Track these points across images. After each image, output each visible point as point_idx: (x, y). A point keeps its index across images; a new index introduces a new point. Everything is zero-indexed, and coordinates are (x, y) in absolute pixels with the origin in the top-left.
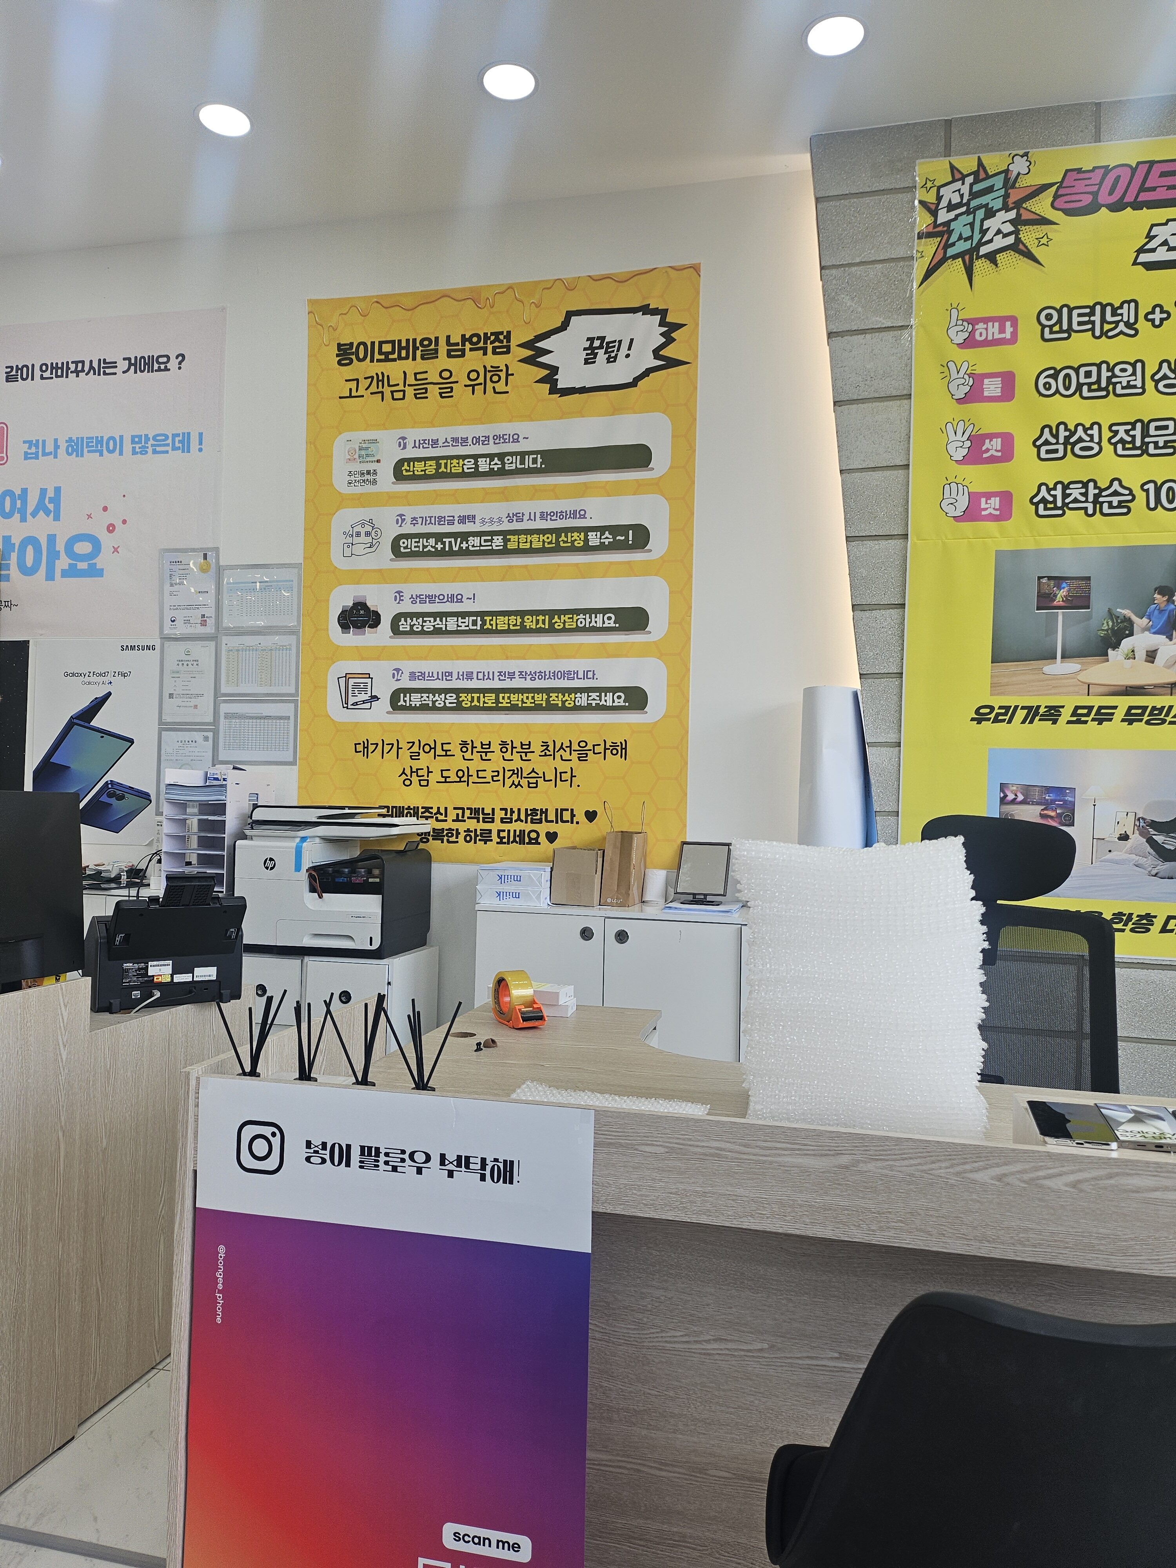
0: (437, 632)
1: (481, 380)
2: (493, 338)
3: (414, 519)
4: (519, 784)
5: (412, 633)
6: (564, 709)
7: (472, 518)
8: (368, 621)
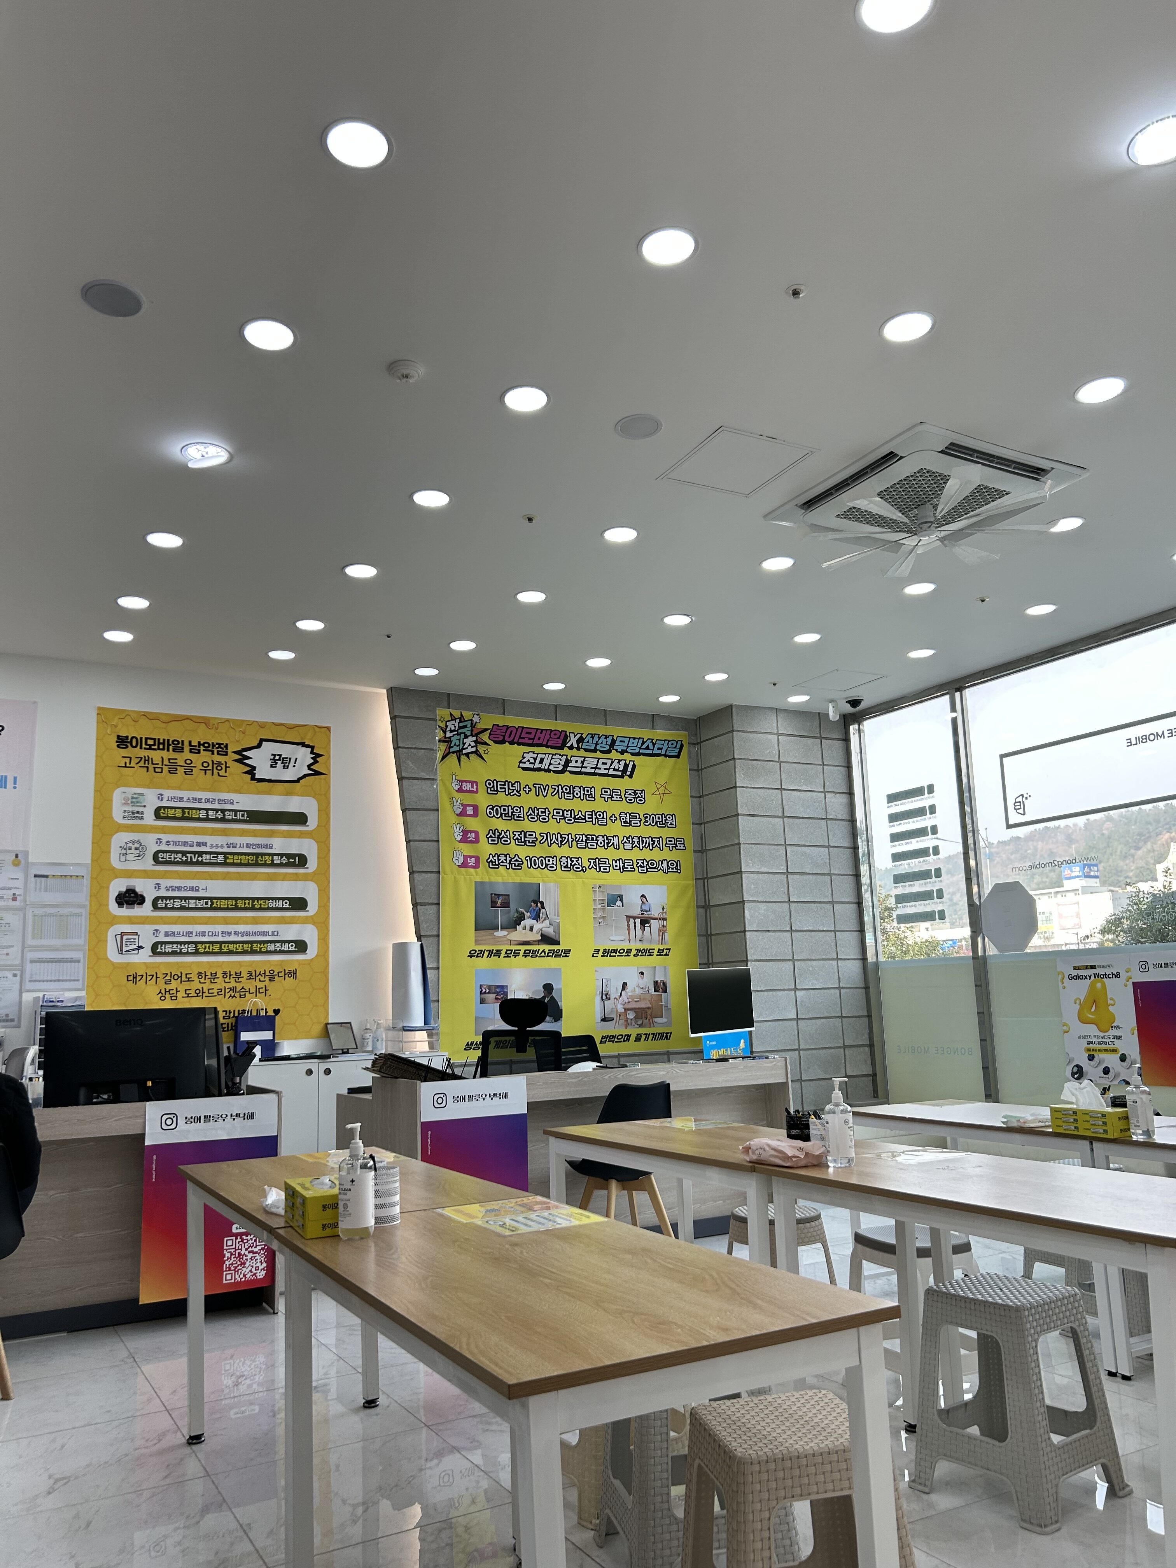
0: (182, 908)
1: (210, 767)
2: (217, 746)
3: (168, 842)
4: (234, 996)
5: (166, 908)
6: (260, 952)
7: (205, 844)
8: (136, 901)
